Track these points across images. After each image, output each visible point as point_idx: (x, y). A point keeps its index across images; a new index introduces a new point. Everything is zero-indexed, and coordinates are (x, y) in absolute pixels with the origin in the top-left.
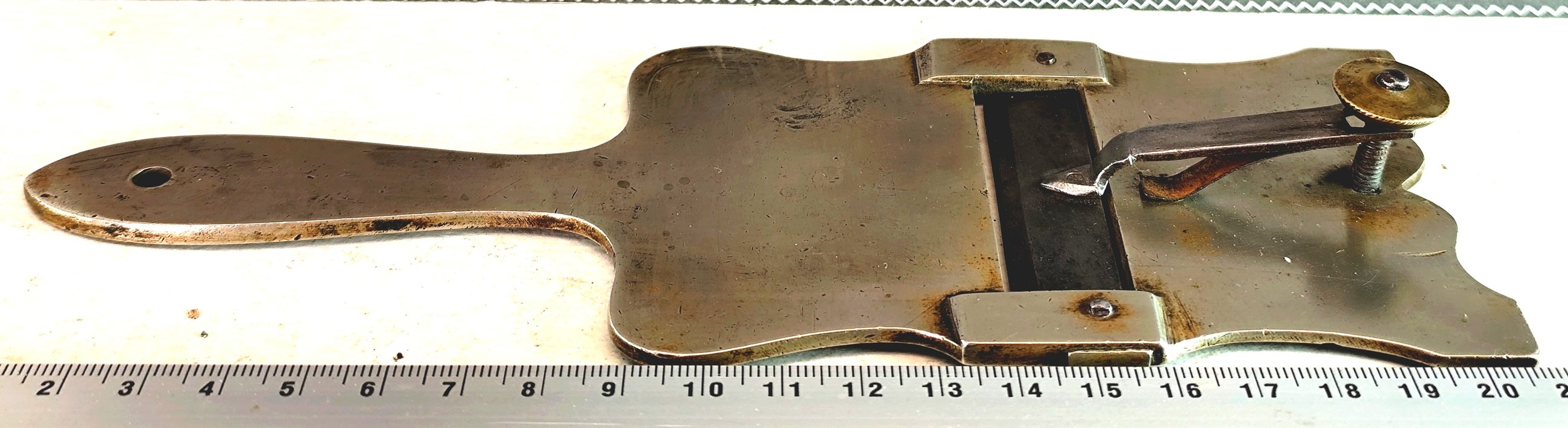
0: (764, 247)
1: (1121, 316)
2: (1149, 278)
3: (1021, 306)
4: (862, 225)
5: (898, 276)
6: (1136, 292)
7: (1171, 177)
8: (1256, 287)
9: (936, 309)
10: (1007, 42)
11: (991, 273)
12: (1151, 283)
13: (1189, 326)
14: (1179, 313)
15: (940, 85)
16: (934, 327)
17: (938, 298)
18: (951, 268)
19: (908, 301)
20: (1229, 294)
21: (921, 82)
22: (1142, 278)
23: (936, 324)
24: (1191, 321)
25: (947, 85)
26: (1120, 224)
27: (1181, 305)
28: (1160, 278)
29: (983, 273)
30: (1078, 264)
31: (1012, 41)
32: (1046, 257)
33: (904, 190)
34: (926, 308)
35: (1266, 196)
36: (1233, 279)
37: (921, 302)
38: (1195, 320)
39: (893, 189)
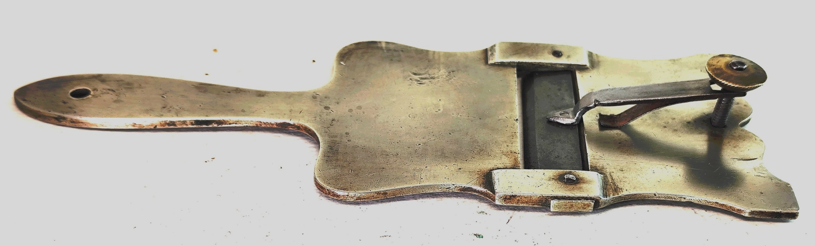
0: (398, 142)
1: (580, 183)
2: (598, 165)
3: (528, 176)
4: (450, 133)
5: (466, 160)
6: (590, 171)
7: (615, 116)
8: (653, 171)
9: (484, 176)
10: (537, 45)
11: (516, 159)
12: (598, 168)
13: (615, 190)
14: (611, 183)
15: (499, 64)
17: (486, 171)
18: (494, 156)
19: (470, 172)
20: (639, 175)
21: (490, 62)
22: (594, 165)
23: (483, 184)
24: (617, 187)
25: (502, 64)
26: (585, 138)
27: (613, 179)
28: (603, 165)
29: (511, 160)
30: (561, 158)
31: (540, 44)
32: (545, 154)
33: (474, 117)
34: (479, 176)
35: (665, 127)
36: (642, 168)
37: (476, 172)
38: (619, 187)
39: (468, 116)
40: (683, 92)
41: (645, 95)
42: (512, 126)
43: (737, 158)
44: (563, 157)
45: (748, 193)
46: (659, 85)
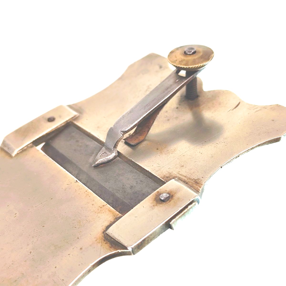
0: (12, 264)
1: (174, 195)
2: (165, 174)
3: (136, 217)
4: (43, 226)
5: (77, 238)
6: (167, 183)
7: (133, 133)
8: (200, 153)
9: (104, 241)
10: (32, 122)
11: (110, 211)
12: (167, 176)
13: (196, 182)
14: (188, 180)
15: (21, 152)
16: (111, 249)
17: (101, 236)
18: (93, 220)
19: (91, 246)
20: (196, 161)
21: (14, 155)
22: (162, 176)
23: (110, 247)
24: (195, 180)
25: (23, 151)
26: (134, 161)
27: (185, 176)
28: (167, 171)
29: (107, 214)
30: (135, 186)
31: (33, 121)
32: (121, 191)
33: (46, 201)
34: (100, 243)
35: (169, 120)
36: (191, 155)
37: (95, 242)
38: (195, 179)
39: (42, 203)
40: (169, 90)
41: (149, 107)
42: (79, 188)
43: (230, 109)
44: (135, 185)
45: (266, 126)
46: (149, 96)
